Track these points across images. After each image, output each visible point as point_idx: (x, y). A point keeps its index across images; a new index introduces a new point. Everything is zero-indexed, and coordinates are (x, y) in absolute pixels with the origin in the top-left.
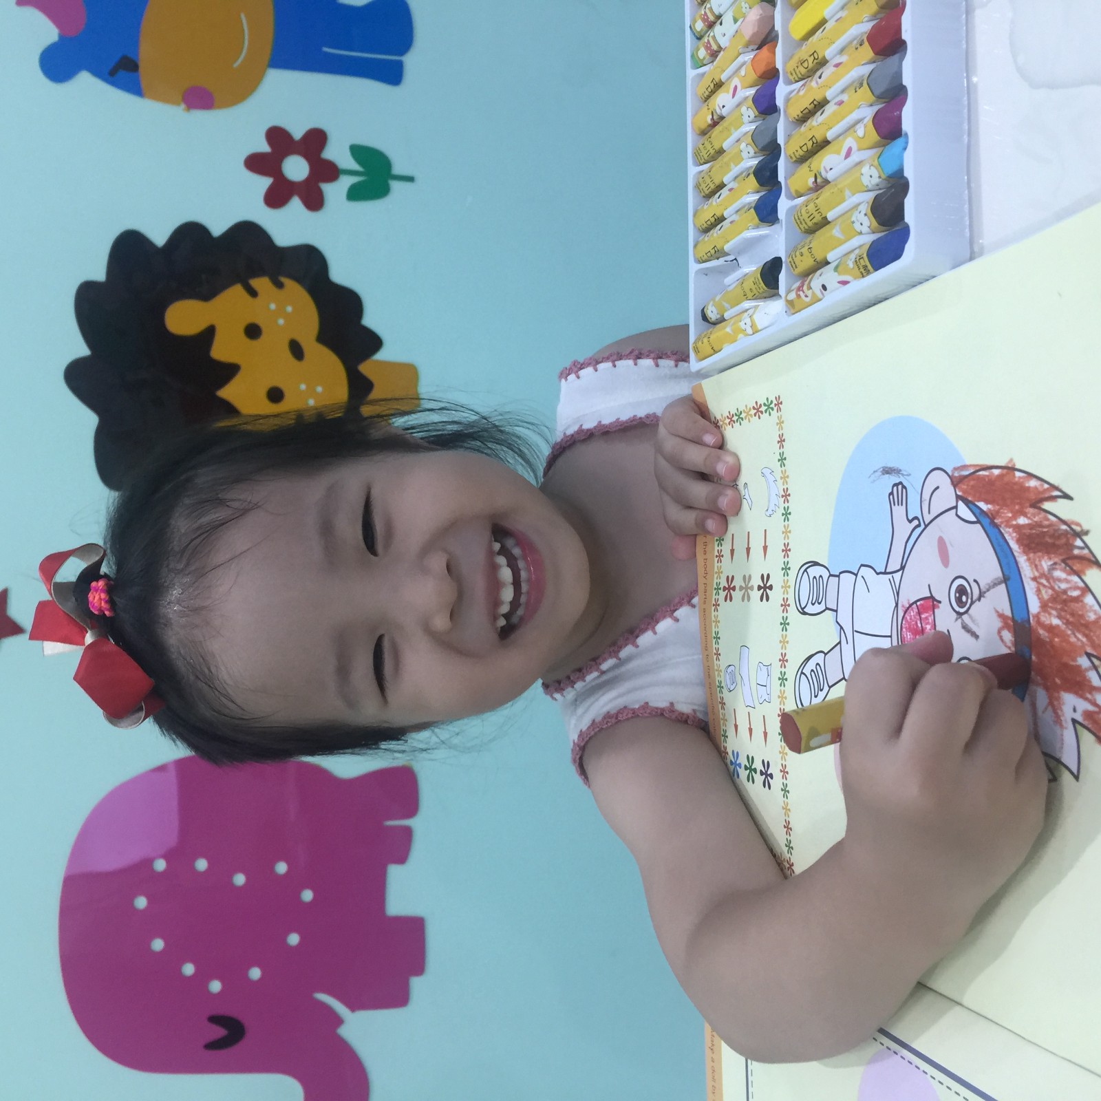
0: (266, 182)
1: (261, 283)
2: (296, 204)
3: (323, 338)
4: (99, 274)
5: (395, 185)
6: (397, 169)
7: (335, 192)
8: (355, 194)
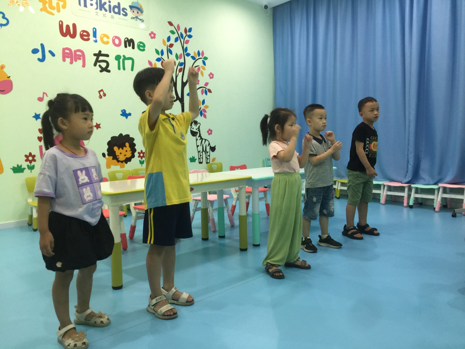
0: (140, 152)
1: (131, 152)
2: (138, 155)
3: (126, 158)
4: (130, 136)
5: (141, 165)
6: (142, 165)
7: (140, 159)
8: (140, 161)
